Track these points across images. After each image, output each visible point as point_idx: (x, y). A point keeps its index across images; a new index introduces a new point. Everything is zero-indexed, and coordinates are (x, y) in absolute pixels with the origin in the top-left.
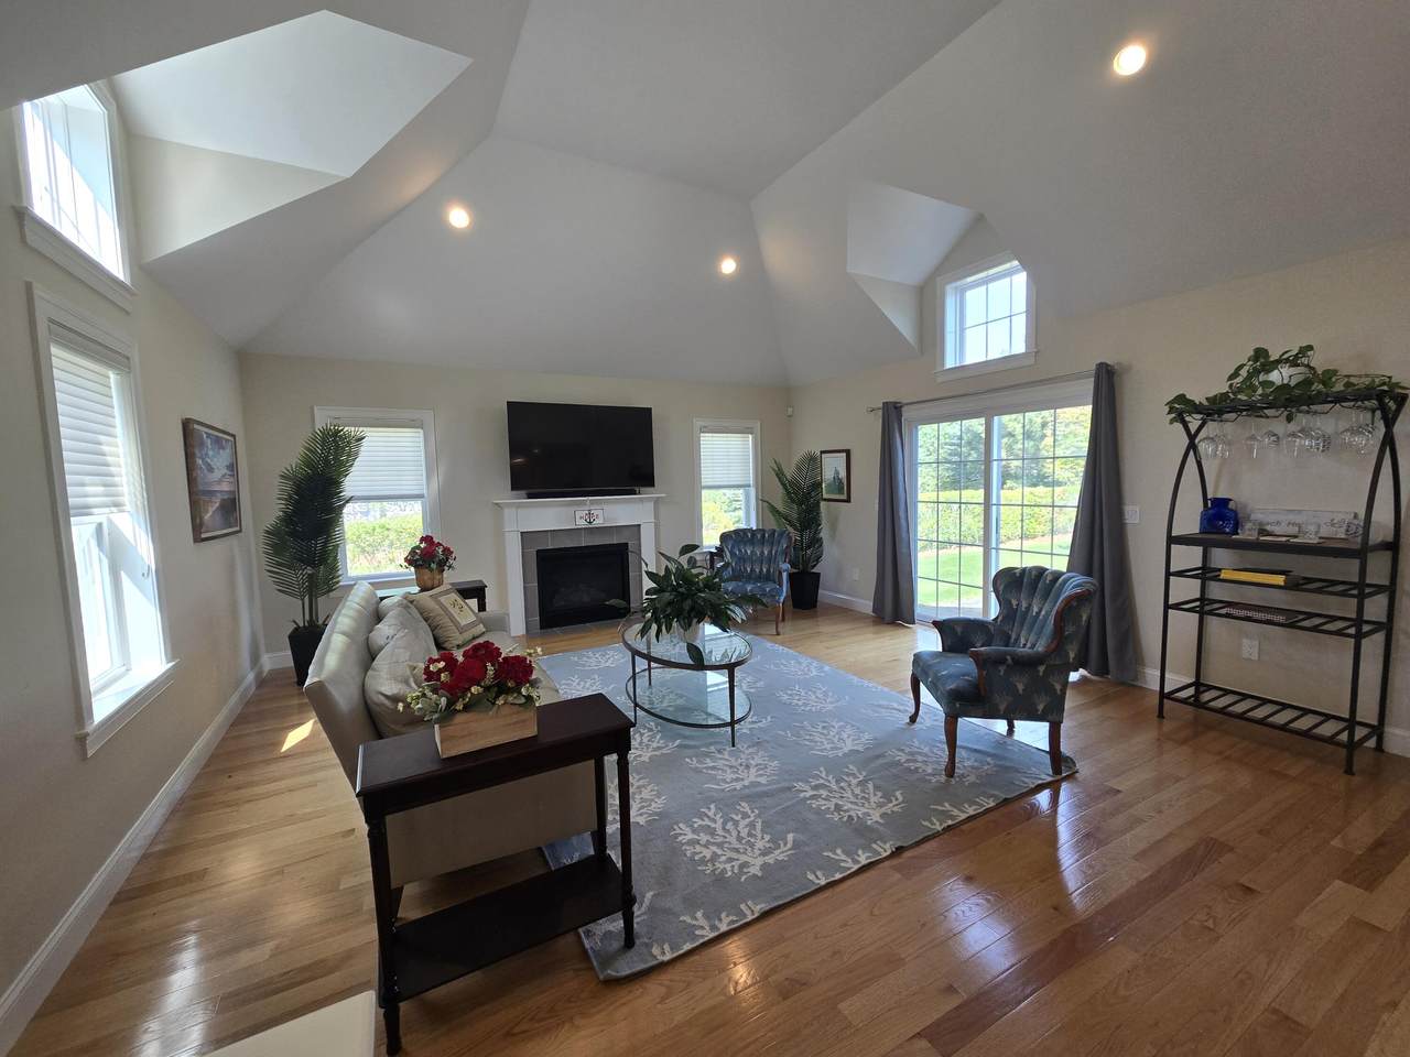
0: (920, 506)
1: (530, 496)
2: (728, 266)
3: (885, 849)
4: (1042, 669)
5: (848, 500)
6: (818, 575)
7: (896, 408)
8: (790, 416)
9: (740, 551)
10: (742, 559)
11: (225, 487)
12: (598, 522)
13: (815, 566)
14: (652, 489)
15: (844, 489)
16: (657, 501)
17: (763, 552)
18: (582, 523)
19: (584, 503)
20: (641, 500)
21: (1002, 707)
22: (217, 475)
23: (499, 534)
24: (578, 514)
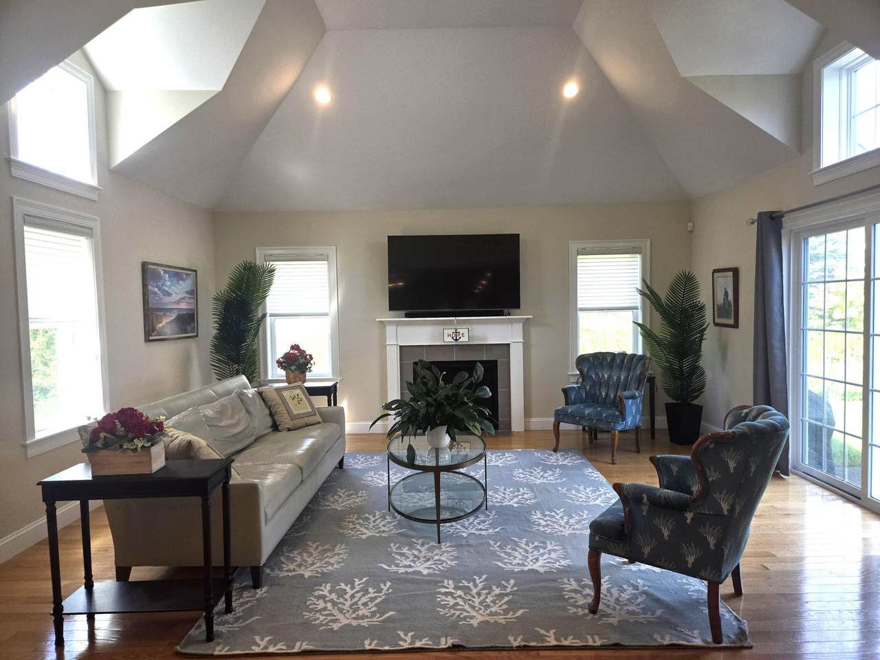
0: (810, 334)
1: (407, 316)
2: (571, 90)
3: (445, 643)
4: (689, 516)
5: (736, 325)
6: (699, 409)
7: (772, 218)
8: (691, 232)
9: (597, 374)
10: (598, 383)
11: (183, 306)
12: (464, 340)
13: (696, 397)
14: (517, 311)
15: (729, 312)
16: (526, 323)
17: (619, 378)
18: (449, 340)
19: (451, 323)
20: (511, 322)
21: (647, 550)
22: (174, 298)
23: (383, 347)
24: (447, 332)
